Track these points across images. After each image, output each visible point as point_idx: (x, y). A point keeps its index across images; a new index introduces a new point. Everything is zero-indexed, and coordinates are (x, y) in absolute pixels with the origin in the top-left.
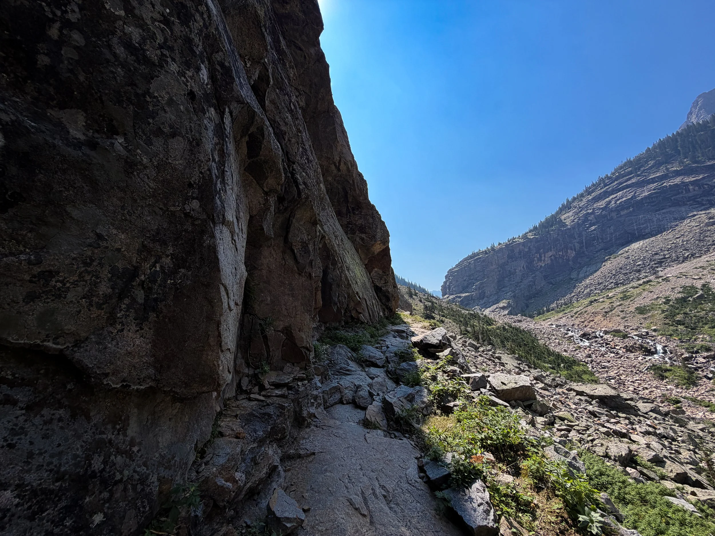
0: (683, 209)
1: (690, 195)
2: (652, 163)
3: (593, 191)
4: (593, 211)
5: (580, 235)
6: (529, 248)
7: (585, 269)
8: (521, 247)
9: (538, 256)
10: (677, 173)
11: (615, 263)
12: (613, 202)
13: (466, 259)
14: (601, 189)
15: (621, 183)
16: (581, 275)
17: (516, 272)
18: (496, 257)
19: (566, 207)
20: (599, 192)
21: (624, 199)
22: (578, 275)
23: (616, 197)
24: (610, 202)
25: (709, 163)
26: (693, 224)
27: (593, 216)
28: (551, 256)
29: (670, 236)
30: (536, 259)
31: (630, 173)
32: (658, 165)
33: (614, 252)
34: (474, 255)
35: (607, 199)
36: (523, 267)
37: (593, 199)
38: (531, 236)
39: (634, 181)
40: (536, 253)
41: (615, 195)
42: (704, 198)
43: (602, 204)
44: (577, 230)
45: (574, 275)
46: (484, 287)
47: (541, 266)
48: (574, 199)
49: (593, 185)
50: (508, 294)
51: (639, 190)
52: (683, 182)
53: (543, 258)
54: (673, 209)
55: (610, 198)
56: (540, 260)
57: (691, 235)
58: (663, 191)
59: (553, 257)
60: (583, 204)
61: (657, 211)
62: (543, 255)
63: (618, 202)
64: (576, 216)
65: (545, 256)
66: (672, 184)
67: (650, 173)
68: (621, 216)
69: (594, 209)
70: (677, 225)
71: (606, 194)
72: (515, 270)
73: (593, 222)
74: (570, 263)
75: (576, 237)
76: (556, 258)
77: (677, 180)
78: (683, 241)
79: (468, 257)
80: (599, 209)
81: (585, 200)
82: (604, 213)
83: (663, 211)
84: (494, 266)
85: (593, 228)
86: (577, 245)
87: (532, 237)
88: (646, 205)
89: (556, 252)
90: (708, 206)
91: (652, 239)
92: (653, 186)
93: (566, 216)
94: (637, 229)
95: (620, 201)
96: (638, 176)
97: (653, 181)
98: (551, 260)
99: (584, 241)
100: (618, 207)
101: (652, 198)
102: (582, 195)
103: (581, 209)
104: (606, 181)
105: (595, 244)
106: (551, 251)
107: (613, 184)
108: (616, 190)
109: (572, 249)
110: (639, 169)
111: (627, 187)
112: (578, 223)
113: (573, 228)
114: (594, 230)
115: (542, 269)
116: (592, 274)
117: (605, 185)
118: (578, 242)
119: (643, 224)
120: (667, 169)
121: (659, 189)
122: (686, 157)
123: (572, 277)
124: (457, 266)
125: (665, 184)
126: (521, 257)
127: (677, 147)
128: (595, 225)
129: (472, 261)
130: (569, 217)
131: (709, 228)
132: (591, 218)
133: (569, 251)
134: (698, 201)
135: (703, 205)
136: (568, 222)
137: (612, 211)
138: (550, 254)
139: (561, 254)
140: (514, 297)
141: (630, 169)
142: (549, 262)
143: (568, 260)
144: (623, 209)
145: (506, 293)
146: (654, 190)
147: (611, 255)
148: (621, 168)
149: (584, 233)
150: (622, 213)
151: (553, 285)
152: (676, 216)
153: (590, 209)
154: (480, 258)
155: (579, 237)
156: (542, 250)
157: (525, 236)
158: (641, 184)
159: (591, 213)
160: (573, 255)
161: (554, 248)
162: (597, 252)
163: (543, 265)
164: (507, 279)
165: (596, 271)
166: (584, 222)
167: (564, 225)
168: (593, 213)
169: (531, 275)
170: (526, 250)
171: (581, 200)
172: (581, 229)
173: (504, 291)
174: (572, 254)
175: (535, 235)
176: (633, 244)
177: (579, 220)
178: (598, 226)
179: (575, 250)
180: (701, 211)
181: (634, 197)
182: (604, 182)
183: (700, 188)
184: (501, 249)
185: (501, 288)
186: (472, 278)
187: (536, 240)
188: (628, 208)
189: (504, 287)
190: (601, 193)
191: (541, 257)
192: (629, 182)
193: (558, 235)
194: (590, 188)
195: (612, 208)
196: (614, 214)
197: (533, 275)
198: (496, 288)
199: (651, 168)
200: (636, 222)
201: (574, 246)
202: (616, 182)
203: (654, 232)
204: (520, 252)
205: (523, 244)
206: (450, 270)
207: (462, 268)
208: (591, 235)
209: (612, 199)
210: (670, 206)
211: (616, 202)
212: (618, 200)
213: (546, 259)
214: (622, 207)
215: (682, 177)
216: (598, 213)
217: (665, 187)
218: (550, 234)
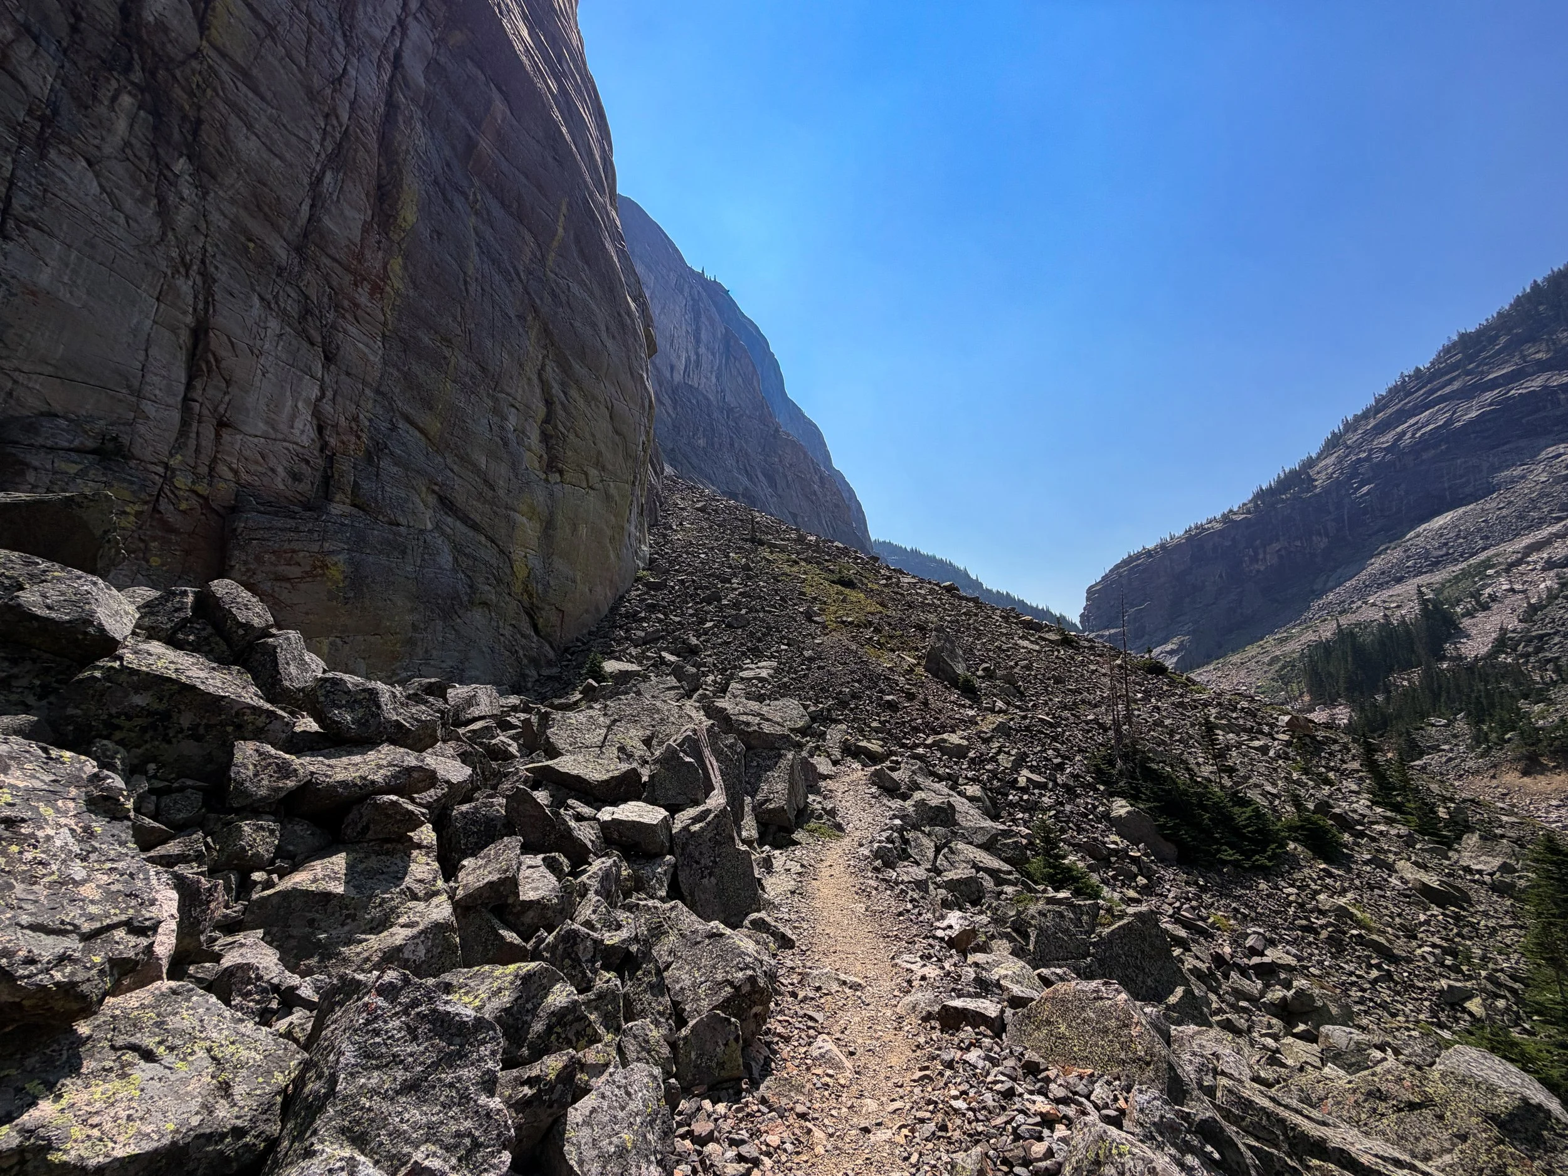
1: (1560, 411)
2: (1502, 341)
4: (1369, 455)
5: (1340, 506)
6: (1234, 540)
7: (1340, 571)
8: (1219, 536)
9: (1252, 553)
10: (1541, 368)
11: (1389, 558)
12: (1409, 435)
15: (1432, 392)
17: (1205, 587)
18: (1168, 562)
20: (1393, 410)
21: (1430, 427)
22: (1326, 583)
23: (1417, 423)
24: (1404, 433)
27: (1367, 465)
28: (1279, 550)
29: (1494, 504)
30: (1247, 558)
31: (1454, 369)
33: (1397, 537)
34: (1129, 560)
35: (1398, 430)
36: (1221, 576)
38: (1238, 516)
39: (1456, 385)
40: (1246, 547)
41: (1412, 421)
43: (1387, 439)
44: (1335, 495)
46: (1142, 617)
47: (1258, 571)
49: (1389, 394)
50: (1186, 627)
51: (1463, 407)
52: (1546, 387)
53: (1261, 556)
55: (1402, 427)
56: (1254, 559)
57: (1519, 503)
58: (1506, 406)
59: (1281, 553)
60: (1356, 438)
61: (1493, 448)
62: (1261, 551)
63: (1419, 434)
64: (1338, 466)
65: (1265, 552)
66: (1524, 391)
67: (1488, 369)
68: (1423, 461)
69: (1369, 451)
70: (1522, 477)
71: (1402, 417)
72: (1204, 582)
73: (1366, 476)
74: (1317, 560)
75: (1331, 510)
76: (1288, 553)
77: (1537, 383)
79: (1122, 562)
80: (1382, 450)
82: (1389, 456)
83: (1505, 448)
84: (1164, 579)
85: (1365, 489)
86: (1331, 525)
87: (1242, 519)
88: (1472, 436)
89: (1290, 542)
91: (1470, 508)
92: (1489, 396)
93: (1323, 465)
95: (1423, 431)
96: (1467, 374)
97: (1490, 386)
98: (1280, 557)
99: (1346, 517)
100: (1417, 443)
101: (1485, 422)
102: (1364, 418)
103: (1352, 448)
104: (1411, 385)
105: (1367, 522)
106: (1278, 540)
107: (1419, 393)
108: (1421, 407)
109: (1320, 535)
110: (1476, 356)
111: (1443, 399)
112: (1337, 482)
113: (1329, 490)
114: (1368, 493)
115: (1259, 577)
116: (1345, 582)
117: (1407, 394)
118: (1333, 520)
119: (1461, 477)
120: (1523, 358)
121: (1501, 402)
125: (1513, 392)
126: (1216, 558)
128: (1370, 483)
130: (1326, 468)
132: (1364, 470)
133: (1314, 538)
136: (1321, 479)
137: (1405, 453)
138: (1276, 546)
139: (1299, 544)
140: (1196, 631)
141: (1457, 358)
142: (1275, 561)
143: (1312, 555)
144: (1427, 449)
145: (1182, 625)
146: (1490, 405)
147: (1392, 541)
149: (1347, 500)
150: (1427, 455)
151: (1280, 604)
153: (1364, 452)
155: (1336, 509)
156: (1259, 541)
158: (1467, 393)
159: (1365, 460)
160: (1322, 546)
161: (1284, 534)
162: (1367, 536)
163: (1262, 568)
164: (1187, 600)
165: (1354, 576)
166: (1350, 478)
167: (1311, 487)
168: (1368, 459)
169: (1236, 588)
170: (1229, 543)
171: (1359, 428)
172: (1343, 492)
173: (1179, 622)
174: (1322, 543)
175: (1248, 512)
176: (1433, 521)
177: (1339, 475)
178: (1376, 485)
179: (1327, 536)
181: (1449, 422)
184: (1178, 546)
185: (1176, 617)
186: (1124, 601)
187: (1252, 522)
188: (1438, 445)
189: (1180, 615)
190: (1390, 415)
191: (1256, 554)
192: (1447, 390)
193: (1294, 508)
194: (1382, 400)
195: (1406, 447)
196: (1409, 459)
197: (1239, 590)
198: (1167, 616)
199: (1497, 354)
200: (1449, 473)
201: (1325, 527)
202: (1422, 391)
204: (1215, 550)
205: (1224, 532)
208: (1360, 503)
209: (1407, 428)
210: (1516, 438)
211: (1414, 434)
212: (1419, 429)
213: (1268, 557)
214: (1423, 444)
215: (1548, 374)
216: (1377, 457)
217: (1513, 397)
218: (1276, 509)
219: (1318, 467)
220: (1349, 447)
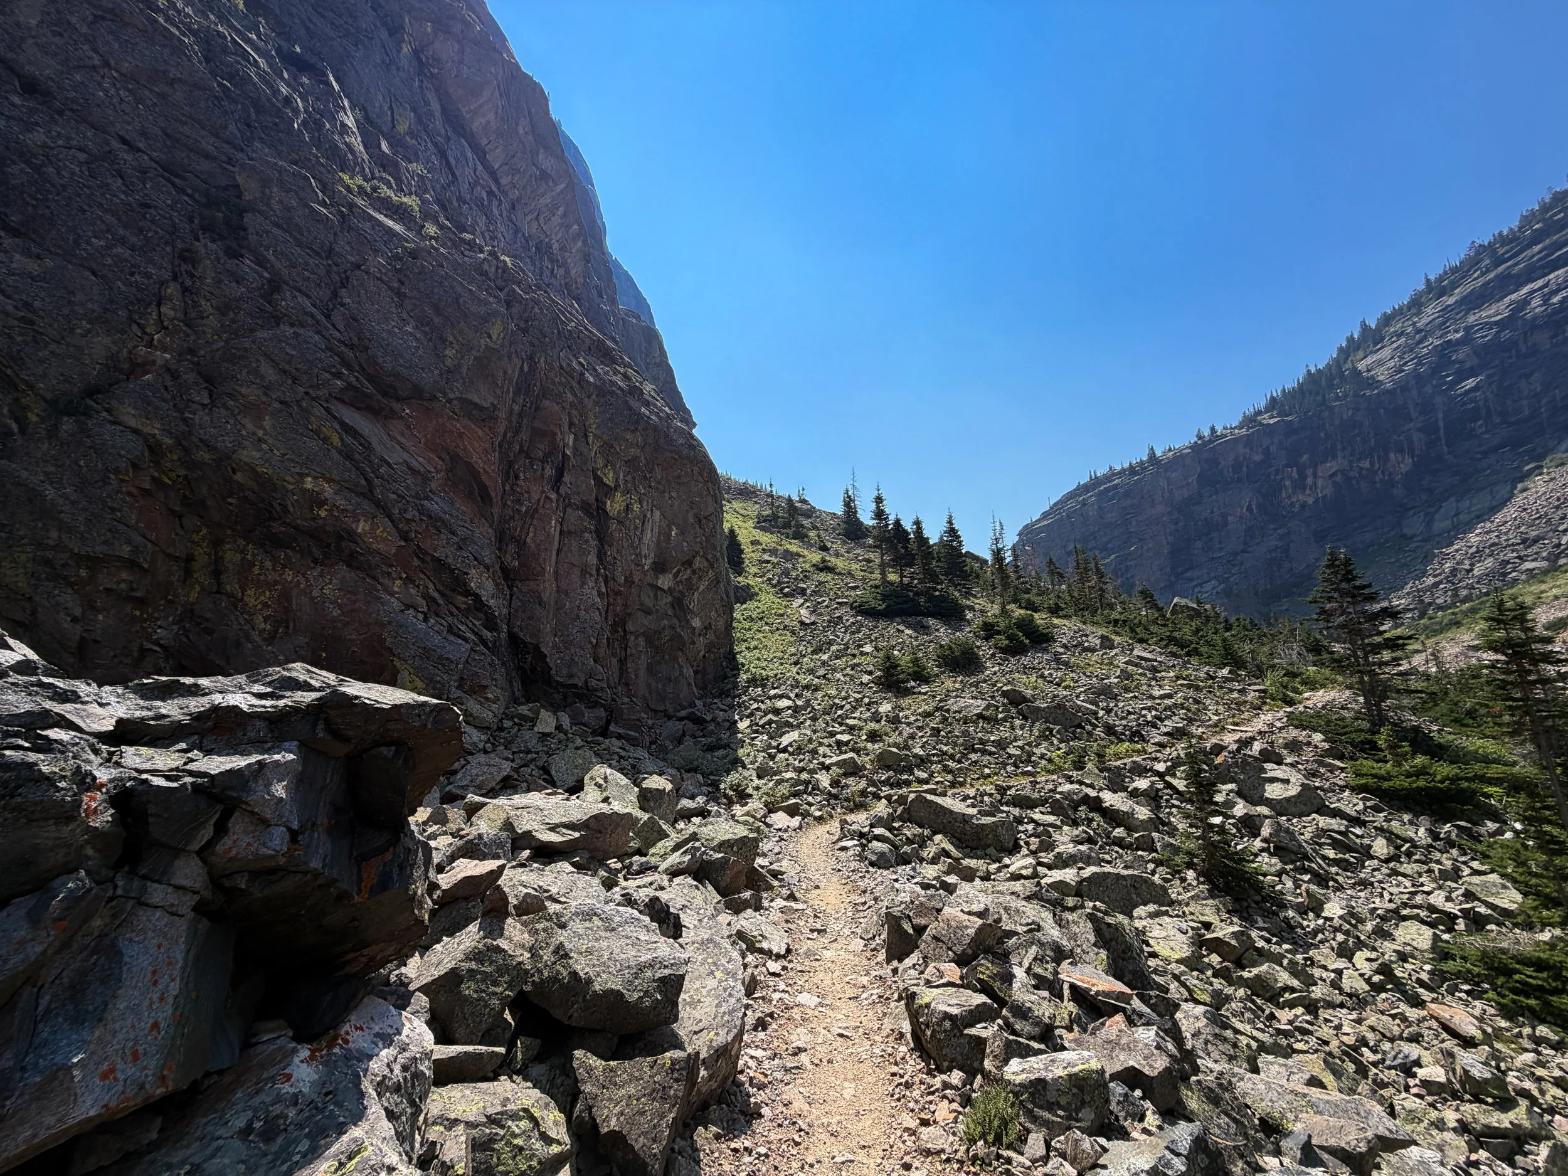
3: (1454, 285)
4: (1468, 334)
5: (1427, 408)
6: (1267, 452)
7: (1450, 505)
8: (1241, 451)
9: (1295, 475)
12: (1536, 302)
13: (1071, 496)
14: (1483, 274)
16: (1440, 524)
17: (1226, 524)
18: (1165, 485)
19: (1365, 340)
20: (1481, 281)
22: (1429, 523)
23: (1546, 285)
24: (1525, 302)
27: (1466, 349)
28: (1333, 475)
30: (1288, 483)
33: (1551, 451)
34: (1095, 482)
35: (1514, 297)
36: (1249, 509)
38: (1268, 420)
40: (1287, 466)
41: (1540, 283)
43: (1497, 311)
44: (1414, 392)
45: (1414, 525)
46: (1128, 569)
47: (1304, 506)
48: (1388, 317)
49: (1453, 270)
50: (1208, 587)
53: (1310, 481)
55: (1525, 290)
56: (1300, 485)
59: (1339, 478)
60: (1425, 321)
62: (1309, 472)
63: (1552, 302)
64: (1408, 357)
65: (1315, 475)
69: (1468, 329)
71: (1509, 282)
72: (1224, 516)
73: (1467, 365)
74: (1398, 492)
75: (1414, 415)
76: (1349, 479)
79: (1078, 487)
80: (1490, 325)
81: (1431, 309)
82: (1506, 335)
84: (1159, 509)
85: (1470, 383)
86: (1418, 437)
87: (1272, 422)
89: (1351, 462)
93: (1369, 360)
95: (1560, 297)
98: (1335, 484)
99: (1441, 424)
100: (1550, 315)
102: (1415, 303)
103: (1423, 334)
105: (1479, 431)
106: (1334, 457)
107: (1529, 252)
108: (1543, 267)
109: (1401, 451)
112: (1414, 374)
113: (1402, 388)
114: (1475, 389)
115: (1308, 513)
116: (1484, 517)
117: (1500, 261)
118: (1420, 430)
123: (1408, 531)
124: (1045, 515)
126: (1240, 480)
128: (1475, 376)
129: (1091, 497)
130: (1381, 363)
132: (1461, 356)
133: (1392, 455)
136: (1382, 375)
137: (1534, 327)
138: (1332, 466)
139: (1367, 464)
140: (1228, 593)
142: (1329, 491)
143: (1390, 484)
145: (1200, 585)
147: (1539, 458)
149: (1439, 400)
153: (1456, 331)
154: (1116, 487)
155: (1422, 413)
156: (1305, 457)
157: (1250, 421)
159: (1460, 343)
160: (1404, 468)
161: (1344, 449)
162: (1485, 454)
163: (1310, 501)
164: (1199, 544)
165: (1496, 508)
166: (1436, 369)
167: (1372, 383)
168: (1465, 340)
169: (1275, 529)
170: (1258, 457)
171: (1420, 313)
172: (1428, 389)
173: (1191, 580)
174: (1402, 465)
175: (1281, 413)
177: (1420, 364)
178: (1488, 377)
179: (1412, 453)
184: (1178, 460)
185: (1183, 572)
186: (1092, 544)
187: (1289, 429)
190: (1487, 284)
191: (1302, 476)
193: (1357, 409)
195: (1535, 318)
196: (1542, 339)
197: (1281, 531)
198: (1168, 569)
201: (1409, 439)
204: (1238, 466)
205: (1248, 441)
206: (1026, 527)
207: (1061, 519)
208: (1465, 404)
209: (1533, 292)
211: (1546, 301)
212: (1555, 293)
213: (1320, 483)
216: (1484, 337)
218: (1331, 408)
219: (1361, 366)
220: (1419, 331)
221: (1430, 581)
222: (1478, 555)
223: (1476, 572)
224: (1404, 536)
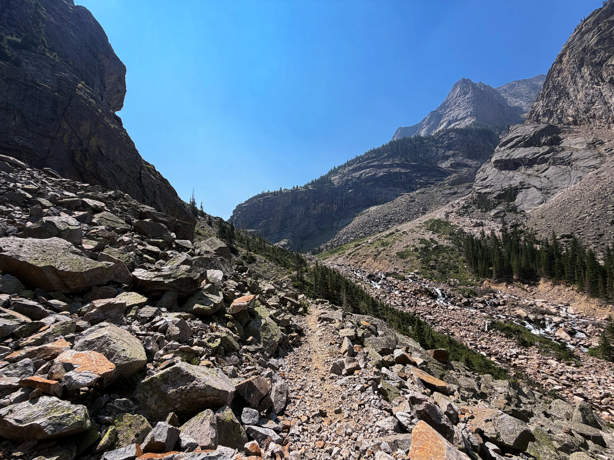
0: (398, 189)
1: (402, 181)
2: (386, 155)
3: (352, 165)
5: (342, 195)
6: (309, 197)
7: (342, 220)
8: (303, 195)
9: (314, 205)
10: (398, 165)
11: (361, 219)
12: (363, 175)
13: (256, 197)
14: (357, 164)
15: (369, 163)
16: (340, 225)
17: (296, 216)
18: (282, 200)
19: (334, 172)
20: (356, 166)
21: (370, 174)
22: (338, 224)
23: (365, 172)
24: (362, 174)
25: (412, 164)
26: (403, 200)
27: (351, 182)
28: (322, 207)
29: (392, 205)
30: (312, 207)
31: (374, 158)
32: (389, 157)
33: (360, 211)
34: (264, 195)
35: (360, 172)
36: (302, 213)
37: (352, 170)
38: (310, 187)
39: (376, 163)
40: (312, 202)
41: (364, 171)
42: (408, 185)
43: (357, 174)
44: (340, 189)
45: (335, 225)
46: (269, 225)
47: (314, 214)
48: (339, 168)
49: (352, 160)
50: (289, 234)
51: (378, 171)
52: (400, 172)
53: (317, 207)
54: (393, 188)
55: (362, 171)
56: (314, 208)
57: (403, 206)
58: (389, 175)
59: (323, 208)
60: (345, 172)
61: (385, 187)
62: (317, 205)
63: (366, 176)
64: (341, 180)
66: (395, 171)
67: (384, 161)
68: (367, 186)
69: (352, 177)
70: (394, 199)
71: (360, 168)
72: (296, 213)
73: (351, 186)
74: (334, 215)
75: (339, 195)
76: (325, 209)
77: (397, 170)
78: (399, 210)
79: (258, 195)
80: (355, 178)
81: (347, 169)
82: (358, 181)
83: (388, 188)
84: (280, 208)
85: (350, 191)
86: (339, 201)
87: (311, 189)
88: (381, 181)
89: (326, 204)
90: (409, 190)
91: (382, 206)
92: (386, 170)
93: (334, 178)
94: (374, 197)
96: (378, 161)
97: (385, 167)
98: (322, 210)
99: (344, 199)
100: (366, 179)
101: (384, 178)
102: (344, 166)
103: (344, 175)
104: (361, 160)
105: (350, 203)
106: (323, 202)
107: (364, 163)
108: (366, 167)
109: (336, 204)
110: (380, 156)
111: (372, 166)
112: (341, 185)
113: (338, 188)
114: (351, 193)
115: (315, 217)
116: (347, 225)
117: (360, 162)
118: (340, 200)
119: (377, 194)
120: (393, 161)
121: (388, 173)
122: (403, 157)
123: (334, 226)
124: (246, 202)
125: (391, 170)
126: (301, 204)
127: (398, 149)
128: (351, 189)
129: (262, 199)
130: (336, 179)
131: (411, 204)
133: (334, 205)
134: (405, 186)
135: (407, 189)
136: (335, 183)
137: (362, 181)
138: (322, 205)
139: (329, 206)
140: (293, 237)
141: (374, 155)
142: (320, 211)
143: (332, 212)
144: (368, 182)
145: (287, 233)
146: (386, 172)
147: (358, 213)
148: (369, 153)
149: (344, 193)
150: (368, 184)
151: (321, 230)
152: (394, 193)
153: (350, 177)
154: (269, 198)
155: (341, 195)
156: (317, 201)
157: (306, 187)
158: (379, 167)
160: (336, 209)
161: (325, 201)
162: (350, 209)
163: (316, 213)
164: (289, 221)
165: (349, 223)
166: (345, 185)
167: (333, 185)
168: (351, 180)
170: (306, 198)
171: (345, 169)
172: (343, 190)
173: (285, 231)
174: (335, 208)
175: (313, 187)
176: (371, 208)
177: (342, 183)
178: (353, 190)
179: (338, 205)
180: (406, 192)
181: (375, 174)
182: (359, 159)
183: (407, 178)
184: (288, 195)
185: (283, 228)
186: (260, 215)
187: (314, 192)
188: (371, 181)
189: (285, 228)
190: (357, 167)
192: (374, 164)
193: (329, 191)
194: (350, 161)
195: (363, 179)
196: (363, 184)
197: (308, 220)
198: (279, 227)
199: (385, 157)
200: (374, 192)
201: (338, 201)
202: (366, 162)
203: (382, 201)
204: (301, 199)
205: (305, 193)
206: (239, 205)
207: (251, 205)
208: (349, 195)
209: (363, 172)
210: (392, 186)
212: (367, 174)
213: (319, 208)
214: (368, 180)
215: (400, 168)
216: (354, 180)
217: (391, 172)
218: (324, 189)
219: (332, 179)
220: (344, 174)
221: (335, 239)
222: (344, 234)
223: (343, 239)
224: (333, 226)
